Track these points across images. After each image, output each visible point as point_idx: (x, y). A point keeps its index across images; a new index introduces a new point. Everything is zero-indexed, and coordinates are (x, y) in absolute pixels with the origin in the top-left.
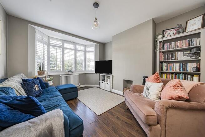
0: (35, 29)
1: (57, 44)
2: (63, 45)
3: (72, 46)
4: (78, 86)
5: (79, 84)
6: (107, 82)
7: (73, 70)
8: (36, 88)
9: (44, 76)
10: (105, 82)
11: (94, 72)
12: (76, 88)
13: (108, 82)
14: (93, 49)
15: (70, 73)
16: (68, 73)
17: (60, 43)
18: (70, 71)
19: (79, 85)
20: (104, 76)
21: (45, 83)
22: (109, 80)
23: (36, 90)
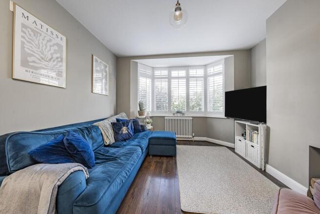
0: (137, 63)
1: (162, 74)
2: (170, 74)
3: (182, 73)
4: (191, 136)
5: (193, 135)
6: (251, 140)
7: (184, 110)
8: (124, 130)
9: (144, 117)
10: (247, 141)
11: (223, 116)
12: (174, 139)
13: (255, 141)
14: (220, 68)
15: (179, 115)
16: (176, 115)
17: (165, 73)
18: (178, 112)
19: (193, 137)
20: (244, 126)
21: (142, 126)
22: (259, 139)
23: (124, 132)
